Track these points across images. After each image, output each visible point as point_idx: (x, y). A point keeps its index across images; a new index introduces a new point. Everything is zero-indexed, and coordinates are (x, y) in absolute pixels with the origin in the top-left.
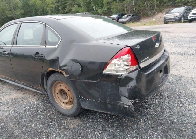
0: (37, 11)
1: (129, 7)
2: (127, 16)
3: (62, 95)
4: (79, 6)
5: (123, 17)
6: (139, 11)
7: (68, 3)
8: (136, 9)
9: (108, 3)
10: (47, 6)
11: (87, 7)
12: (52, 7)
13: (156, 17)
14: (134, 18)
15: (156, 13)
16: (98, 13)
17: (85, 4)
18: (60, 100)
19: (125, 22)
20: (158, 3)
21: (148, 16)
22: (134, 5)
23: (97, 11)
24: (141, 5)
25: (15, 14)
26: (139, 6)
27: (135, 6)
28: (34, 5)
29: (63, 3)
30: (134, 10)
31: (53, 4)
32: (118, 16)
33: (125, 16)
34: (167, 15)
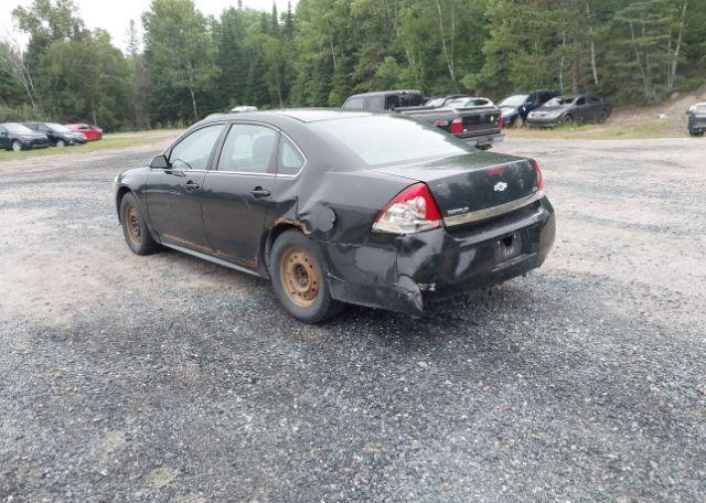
0: (262, 72)
1: (574, 68)
2: (561, 103)
3: (297, 279)
4: (401, 59)
5: (547, 105)
6: (612, 85)
7: (365, 50)
8: (600, 77)
9: (499, 53)
10: (295, 58)
11: (427, 64)
12: (310, 61)
13: (672, 108)
14: (585, 109)
15: (675, 95)
16: (462, 85)
17: (421, 54)
18: (294, 288)
19: (552, 121)
20: (684, 60)
21: (643, 104)
22: (593, 62)
23: (458, 78)
24: (617, 65)
25: (194, 79)
26: (612, 69)
27: (597, 66)
28: (256, 53)
29: (349, 47)
30: (593, 81)
31: (317, 50)
32: (528, 100)
33: (554, 102)
34: (700, 104)
